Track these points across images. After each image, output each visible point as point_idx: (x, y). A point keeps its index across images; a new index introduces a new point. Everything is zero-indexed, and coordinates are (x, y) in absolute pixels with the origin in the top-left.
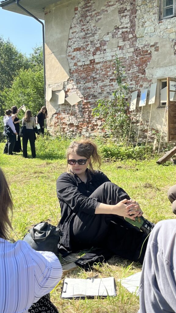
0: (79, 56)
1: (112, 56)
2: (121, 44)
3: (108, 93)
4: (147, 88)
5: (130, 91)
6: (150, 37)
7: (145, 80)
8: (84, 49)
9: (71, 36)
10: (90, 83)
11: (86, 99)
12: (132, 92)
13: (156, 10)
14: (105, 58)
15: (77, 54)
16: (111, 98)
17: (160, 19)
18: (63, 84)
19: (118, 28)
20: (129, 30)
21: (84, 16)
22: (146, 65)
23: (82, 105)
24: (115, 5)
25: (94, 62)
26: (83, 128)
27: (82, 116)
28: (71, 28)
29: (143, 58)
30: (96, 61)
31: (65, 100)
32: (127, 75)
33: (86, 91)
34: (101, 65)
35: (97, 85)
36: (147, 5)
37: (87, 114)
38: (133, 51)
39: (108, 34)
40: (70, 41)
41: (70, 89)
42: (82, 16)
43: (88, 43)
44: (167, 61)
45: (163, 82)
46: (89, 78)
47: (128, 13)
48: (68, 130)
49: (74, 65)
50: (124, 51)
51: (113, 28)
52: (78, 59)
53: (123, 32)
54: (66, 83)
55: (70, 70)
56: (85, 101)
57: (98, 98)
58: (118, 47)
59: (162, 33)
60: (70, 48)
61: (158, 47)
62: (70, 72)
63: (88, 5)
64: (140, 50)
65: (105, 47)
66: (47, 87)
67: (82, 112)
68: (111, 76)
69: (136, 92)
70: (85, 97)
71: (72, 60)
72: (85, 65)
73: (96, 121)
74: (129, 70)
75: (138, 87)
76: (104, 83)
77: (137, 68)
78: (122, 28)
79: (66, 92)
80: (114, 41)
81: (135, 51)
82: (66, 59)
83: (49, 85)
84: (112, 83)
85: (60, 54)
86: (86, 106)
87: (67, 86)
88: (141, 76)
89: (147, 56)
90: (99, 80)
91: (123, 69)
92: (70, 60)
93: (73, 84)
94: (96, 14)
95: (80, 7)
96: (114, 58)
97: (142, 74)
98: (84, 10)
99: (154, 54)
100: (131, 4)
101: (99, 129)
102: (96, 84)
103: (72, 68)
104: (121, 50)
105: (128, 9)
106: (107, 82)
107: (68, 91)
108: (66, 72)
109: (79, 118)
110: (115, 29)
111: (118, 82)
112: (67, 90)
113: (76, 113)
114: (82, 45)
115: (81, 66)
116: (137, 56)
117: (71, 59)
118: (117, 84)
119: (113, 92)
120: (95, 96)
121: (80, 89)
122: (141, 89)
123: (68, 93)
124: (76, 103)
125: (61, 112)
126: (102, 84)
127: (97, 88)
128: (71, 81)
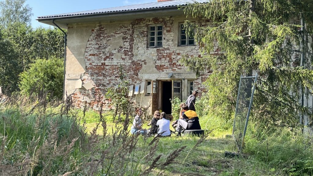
0: (93, 59)
1: (118, 63)
2: (124, 57)
3: (113, 84)
4: (139, 84)
5: (128, 84)
6: (142, 56)
7: (138, 79)
8: (97, 55)
9: (88, 46)
10: (101, 77)
11: (98, 87)
12: (129, 85)
13: (145, 42)
14: (113, 63)
15: (93, 58)
16: (116, 87)
17: (147, 47)
18: (80, 75)
19: (122, 47)
20: (129, 50)
21: (98, 36)
22: (139, 71)
23: (94, 90)
24: (120, 34)
25: (105, 64)
26: (94, 104)
27: (94, 97)
28: (89, 41)
29: (137, 67)
30: (106, 64)
31: (82, 86)
32: (126, 75)
33: (98, 82)
34: (109, 67)
35: (106, 78)
36: (140, 38)
37: (98, 96)
38: (131, 62)
39: (115, 49)
40: (87, 49)
41: (85, 79)
42: (97, 35)
43: (101, 52)
44: (151, 71)
45: (148, 82)
46: (101, 73)
47: (129, 40)
48: (82, 105)
50: (125, 61)
51: (118, 47)
52: (93, 61)
53: (125, 50)
54: (83, 75)
55: (86, 67)
56: (97, 88)
57: (106, 87)
58: (122, 58)
59: (148, 55)
60: (87, 53)
61: (146, 62)
62: (86, 68)
63: (102, 30)
64: (135, 62)
65: (113, 57)
66: (67, 76)
67: (94, 94)
68: (116, 74)
69: (132, 86)
70: (97, 85)
71: (88, 61)
72: (97, 65)
73: (104, 101)
74: (128, 73)
75: (134, 83)
76: (111, 78)
77: (133, 72)
78: (125, 48)
79: (82, 81)
80: (119, 54)
81: (132, 62)
82: (83, 60)
84: (116, 79)
85: (79, 56)
86: (97, 91)
87: (83, 77)
88: (135, 77)
89: (140, 66)
90: (107, 76)
91: (124, 71)
92: (86, 61)
93: (88, 76)
94: (107, 36)
95: (96, 30)
96: (118, 64)
98: (99, 32)
99: (144, 66)
100: (131, 36)
101: (106, 106)
102: (105, 78)
103: (88, 66)
104: (123, 60)
105: (129, 38)
106: (113, 77)
107: (84, 80)
108: (83, 68)
109: (91, 98)
110: (120, 47)
111: (121, 78)
113: (89, 95)
114: (96, 53)
115: (95, 66)
116: (133, 65)
117: (87, 60)
118: (120, 80)
119: (117, 84)
120: (104, 85)
121: (93, 80)
122: (135, 84)
123: (84, 81)
124: (90, 88)
125: (77, 93)
126: (110, 78)
127: (106, 81)
128: (86, 74)
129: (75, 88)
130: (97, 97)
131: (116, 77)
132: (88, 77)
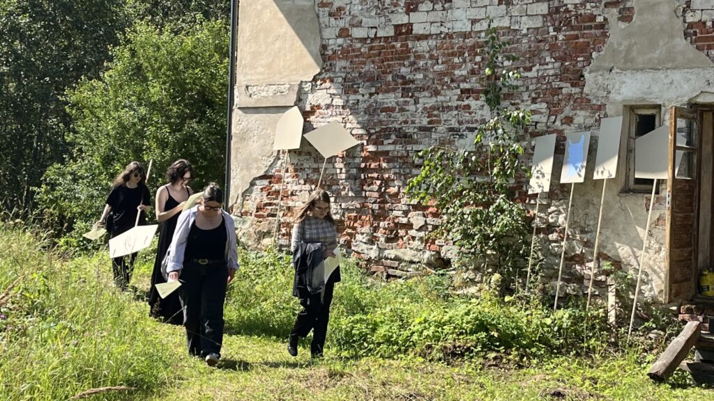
1: (474, 22)
3: (451, 130)
4: (588, 128)
5: (526, 131)
7: (582, 102)
10: (392, 95)
11: (375, 144)
12: (535, 135)
14: (449, 25)
15: (354, 2)
16: (465, 146)
18: (296, 89)
22: (588, 59)
23: (357, 160)
25: (410, 31)
26: (359, 230)
27: (358, 193)
29: (577, 37)
30: (418, 29)
31: (303, 140)
32: (519, 83)
33: (376, 119)
34: (432, 42)
35: (416, 102)
37: (375, 187)
38: (546, 12)
41: (319, 107)
44: (656, 54)
45: (641, 117)
46: (390, 78)
49: (340, 36)
50: (515, 11)
52: (354, 17)
54: (307, 87)
55: (324, 47)
56: (371, 148)
57: (416, 143)
61: (630, 9)
62: (323, 55)
64: (567, 11)
66: (240, 94)
67: (359, 179)
68: (464, 81)
69: (552, 138)
70: (370, 135)
71: (332, 19)
72: (376, 38)
73: (406, 213)
74: (530, 69)
75: (558, 123)
76: (440, 98)
77: (557, 65)
79: (306, 114)
81: (550, 14)
82: (311, 15)
83: (247, 87)
84: (466, 102)
86: (373, 165)
87: (310, 96)
88: (567, 89)
89: (593, 31)
90: (423, 89)
91: (506, 63)
92: (325, 19)
93: (333, 91)
96: (477, 27)
97: (573, 85)
99: (617, 28)
101: (413, 238)
102: (412, 101)
103: (331, 42)
104: (503, 7)
106: (451, 96)
107: (312, 112)
108: (311, 52)
109: (346, 198)
111: (488, 101)
112: (308, 108)
113: (336, 182)
115: (363, 40)
116: (557, 30)
117: (330, 15)
118: (487, 107)
119: (472, 130)
120: (405, 136)
121: (354, 109)
122: (568, 130)
123: (312, 118)
124: (339, 151)
125: (282, 173)
126: (431, 102)
127: (416, 112)
128: (324, 81)
129: (276, 148)
130: (372, 192)
131: (463, 91)
132: (332, 95)
